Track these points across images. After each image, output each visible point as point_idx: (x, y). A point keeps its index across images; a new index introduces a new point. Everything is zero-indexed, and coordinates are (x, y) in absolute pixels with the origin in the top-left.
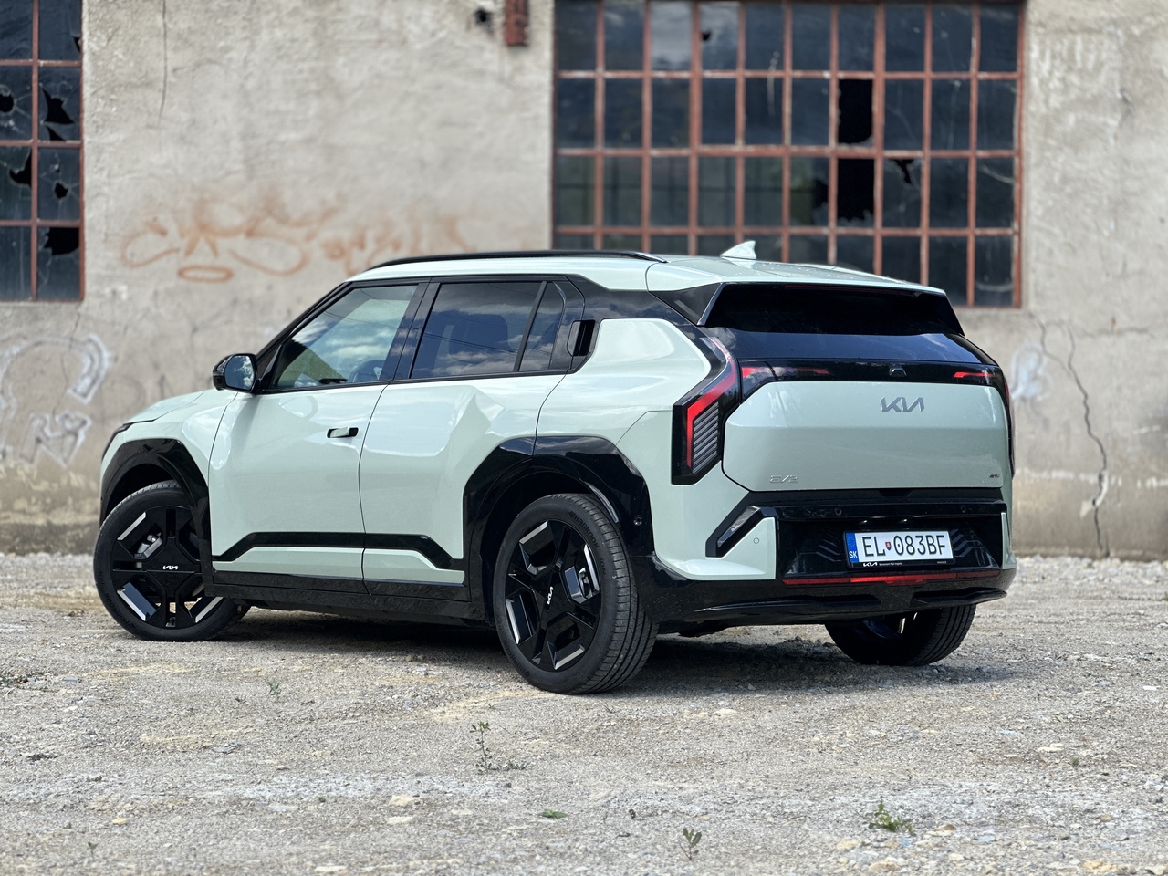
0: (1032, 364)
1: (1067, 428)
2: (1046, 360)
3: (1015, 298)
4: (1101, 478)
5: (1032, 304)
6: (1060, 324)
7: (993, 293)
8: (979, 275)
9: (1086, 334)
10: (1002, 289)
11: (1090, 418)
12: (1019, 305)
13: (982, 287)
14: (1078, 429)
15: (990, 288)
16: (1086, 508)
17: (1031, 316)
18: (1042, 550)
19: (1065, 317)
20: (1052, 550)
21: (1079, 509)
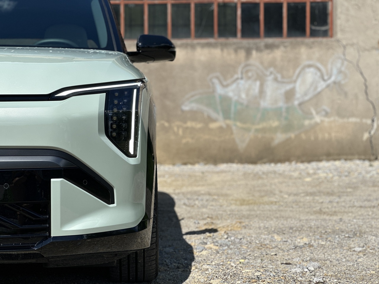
0: (339, 65)
1: (356, 97)
2: (346, 63)
3: (329, 33)
4: (373, 121)
5: (339, 35)
6: (352, 45)
7: (319, 31)
8: (312, 22)
9: (365, 50)
10: (324, 28)
11: (368, 91)
12: (332, 36)
13: (314, 28)
14: (362, 97)
15: (318, 28)
16: (366, 136)
17: (338, 41)
18: (345, 157)
19: (355, 41)
20: (349, 157)
21: (362, 136)
